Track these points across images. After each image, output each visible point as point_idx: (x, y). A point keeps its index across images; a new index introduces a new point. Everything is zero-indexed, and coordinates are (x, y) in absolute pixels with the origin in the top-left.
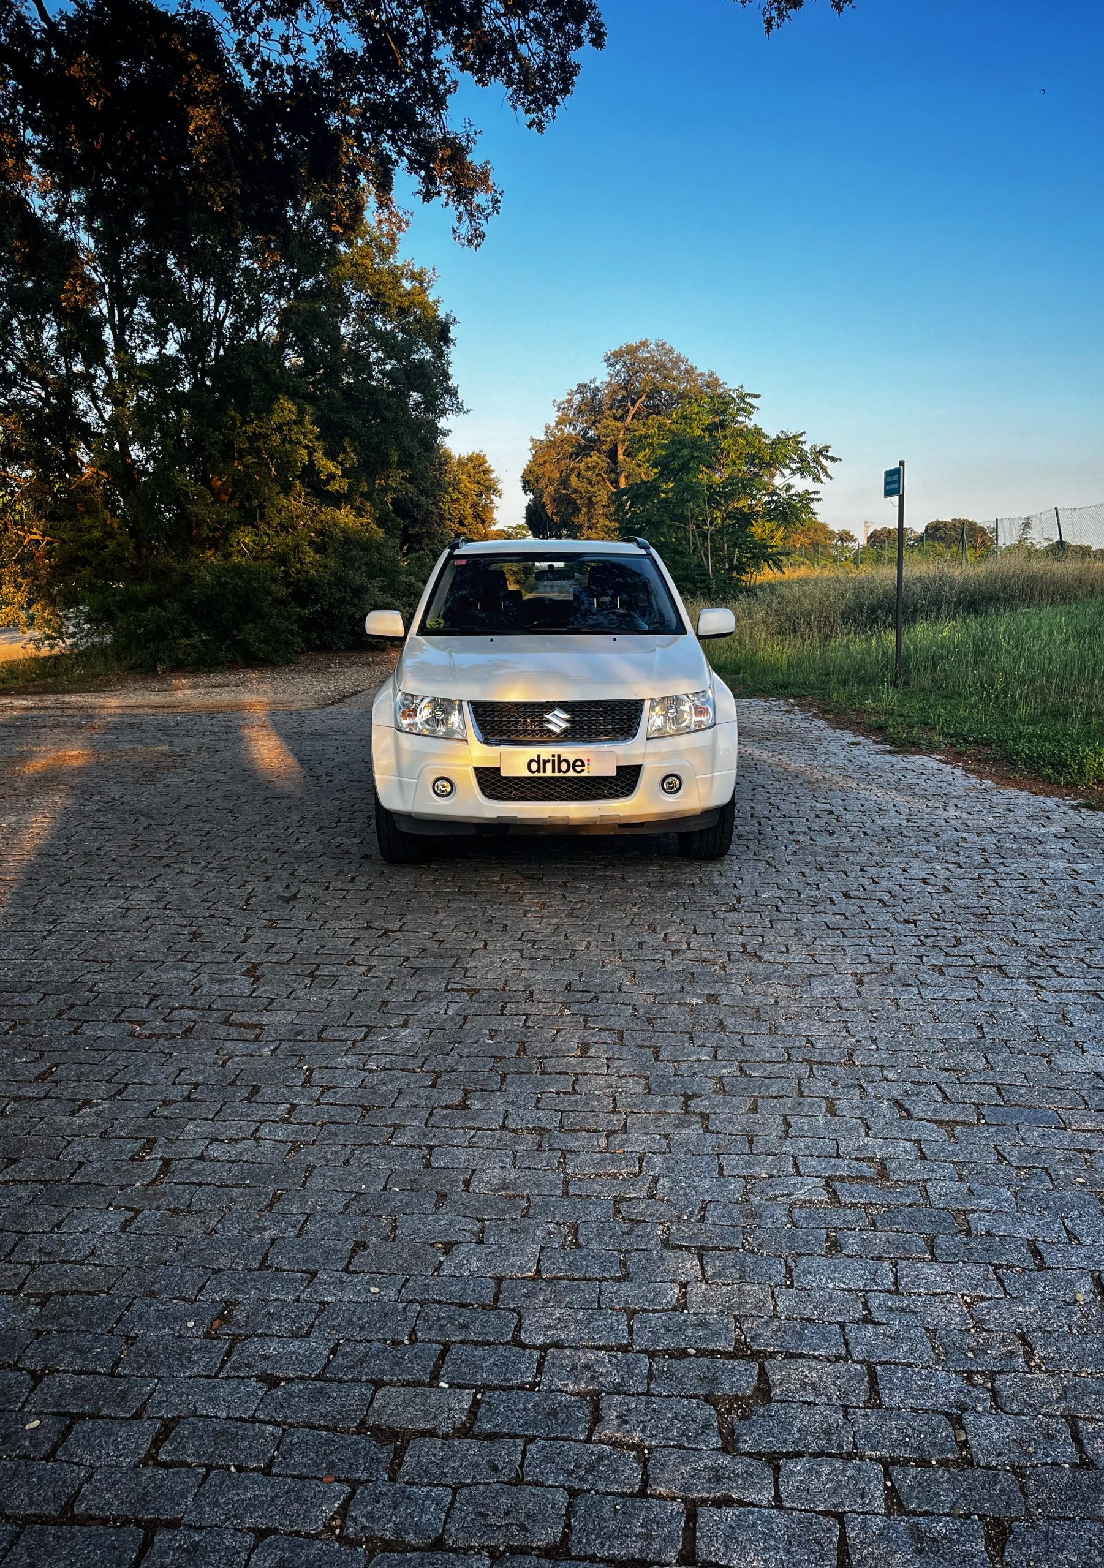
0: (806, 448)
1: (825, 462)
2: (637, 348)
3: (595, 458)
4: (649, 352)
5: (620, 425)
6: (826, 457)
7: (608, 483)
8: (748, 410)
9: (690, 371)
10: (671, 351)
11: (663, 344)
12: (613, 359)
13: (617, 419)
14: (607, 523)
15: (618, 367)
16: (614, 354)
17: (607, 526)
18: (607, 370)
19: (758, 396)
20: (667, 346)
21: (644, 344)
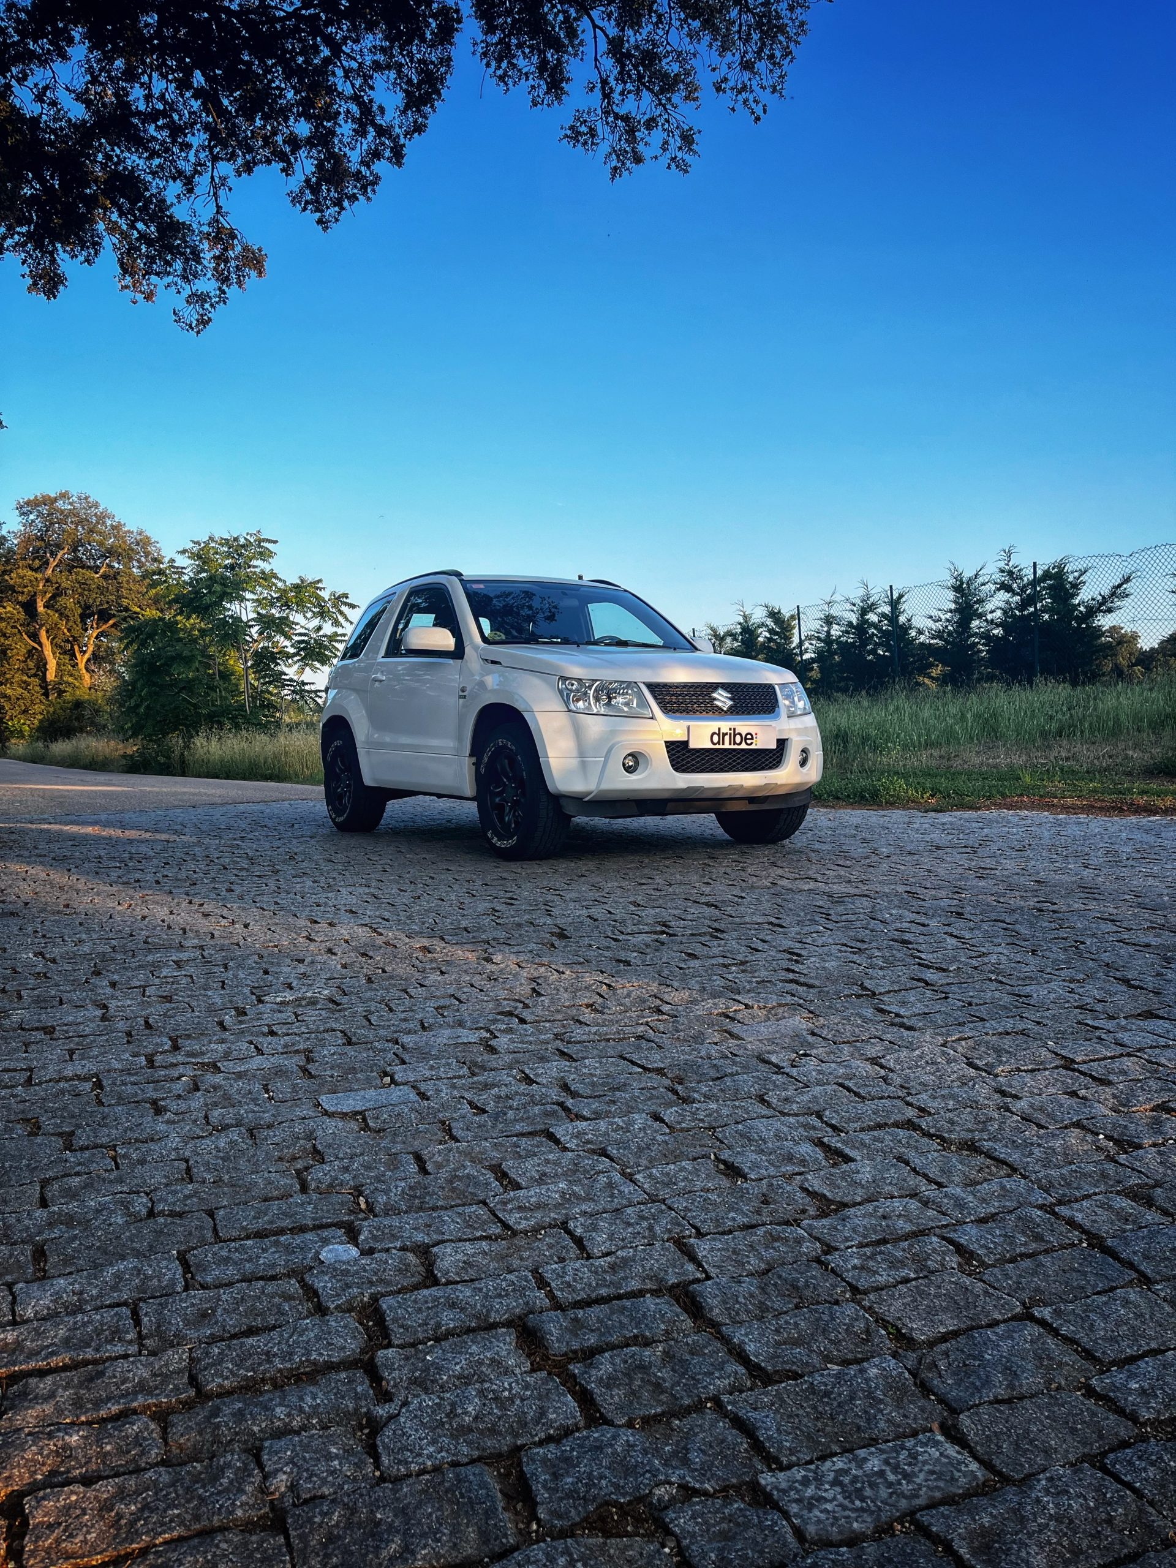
0: (325, 595)
1: (344, 608)
2: (55, 500)
3: (9, 609)
4: (71, 504)
5: (39, 576)
6: (345, 604)
7: (25, 637)
8: (266, 555)
9: (117, 527)
10: (96, 505)
11: (86, 498)
12: (26, 507)
13: (36, 570)
14: (25, 678)
15: (32, 517)
16: (28, 503)
17: (25, 682)
18: (20, 519)
19: (275, 542)
20: (91, 500)
21: (64, 496)
